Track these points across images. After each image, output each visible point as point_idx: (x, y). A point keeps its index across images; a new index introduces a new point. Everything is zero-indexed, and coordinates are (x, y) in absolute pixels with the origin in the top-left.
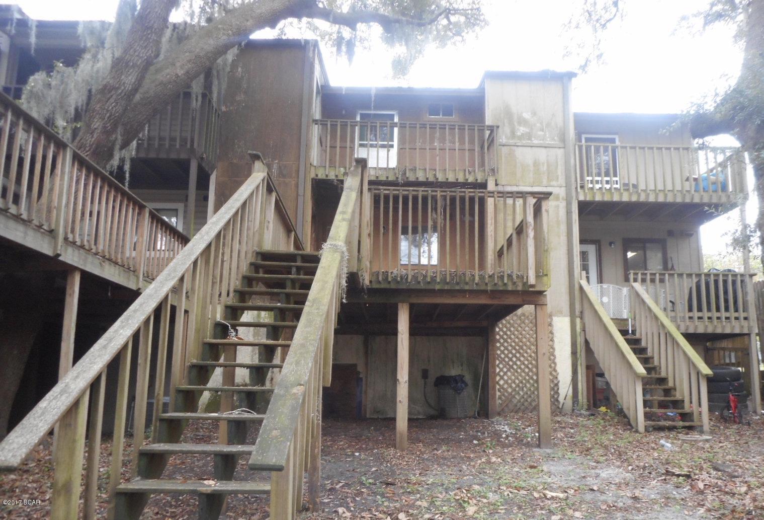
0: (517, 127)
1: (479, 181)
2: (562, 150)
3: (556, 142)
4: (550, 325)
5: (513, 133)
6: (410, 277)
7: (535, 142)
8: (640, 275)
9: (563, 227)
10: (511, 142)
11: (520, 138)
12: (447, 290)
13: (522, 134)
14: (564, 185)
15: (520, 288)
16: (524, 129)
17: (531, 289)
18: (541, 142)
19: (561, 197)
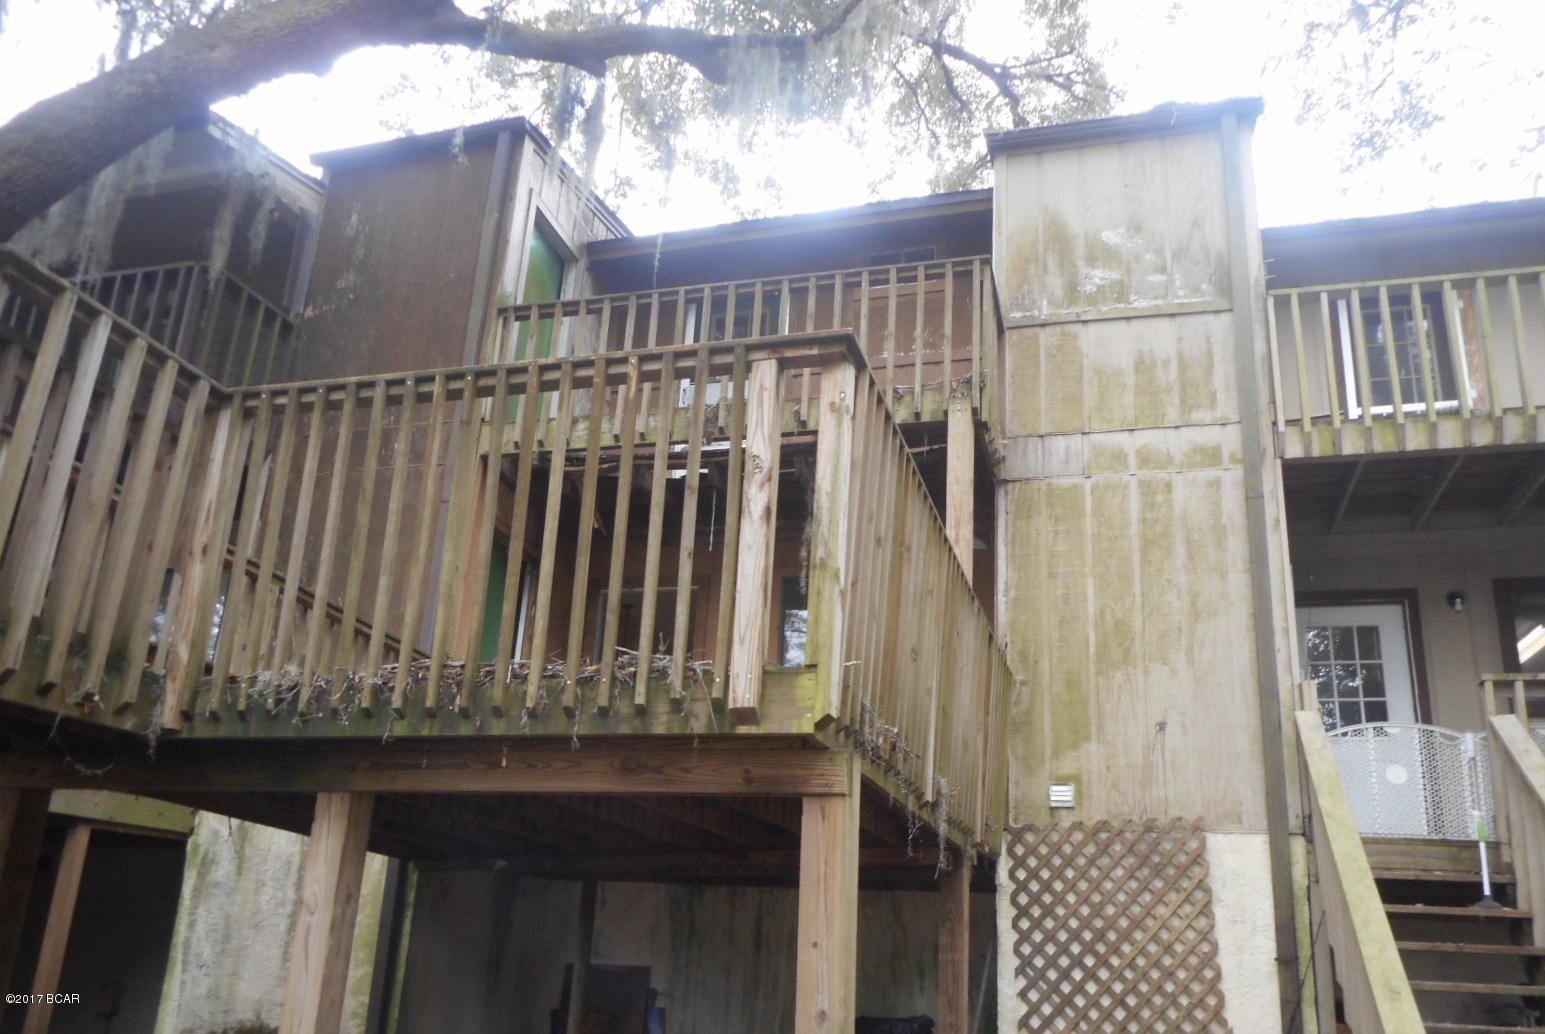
0: (1084, 270)
1: (926, 418)
2: (1225, 318)
3: (1208, 295)
4: (1198, 858)
5: (1072, 290)
6: (305, 695)
7: (1140, 304)
8: (1520, 688)
9: (1237, 546)
10: (1064, 312)
11: (1092, 300)
12: (429, 740)
13: (1099, 287)
14: (1235, 418)
15: (698, 726)
16: (1107, 274)
17: (743, 730)
18: (1160, 302)
19: (1225, 454)
